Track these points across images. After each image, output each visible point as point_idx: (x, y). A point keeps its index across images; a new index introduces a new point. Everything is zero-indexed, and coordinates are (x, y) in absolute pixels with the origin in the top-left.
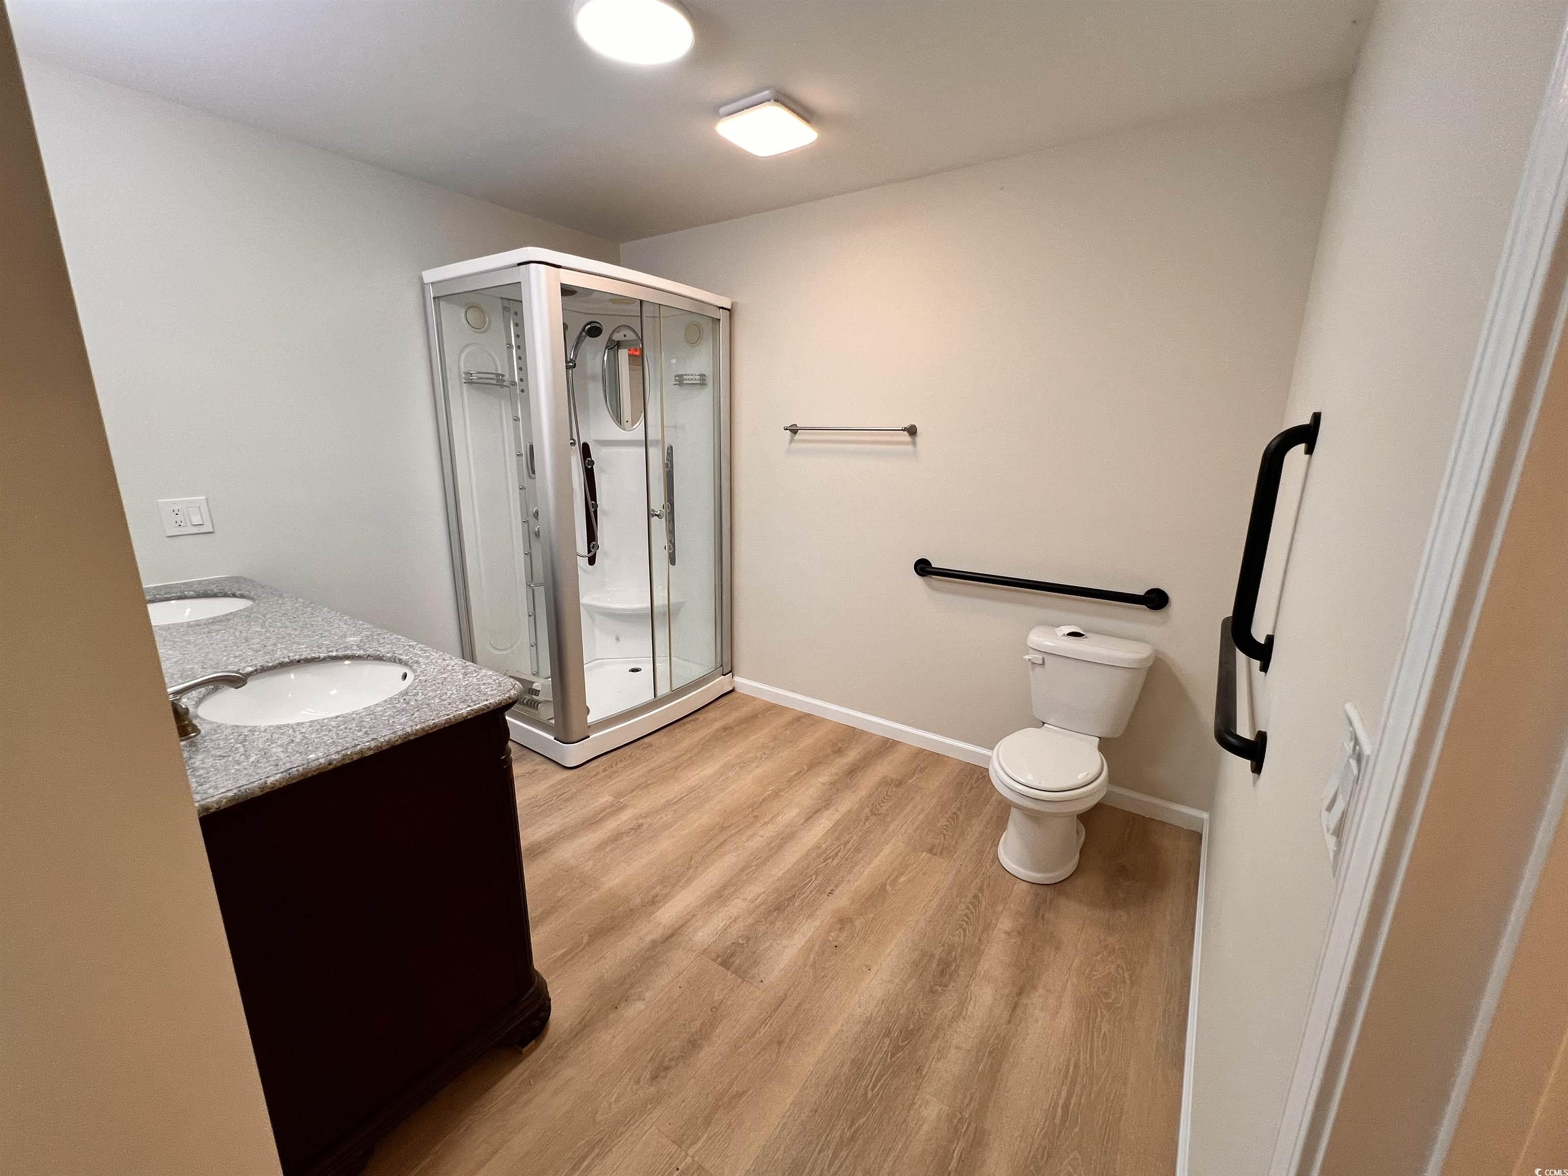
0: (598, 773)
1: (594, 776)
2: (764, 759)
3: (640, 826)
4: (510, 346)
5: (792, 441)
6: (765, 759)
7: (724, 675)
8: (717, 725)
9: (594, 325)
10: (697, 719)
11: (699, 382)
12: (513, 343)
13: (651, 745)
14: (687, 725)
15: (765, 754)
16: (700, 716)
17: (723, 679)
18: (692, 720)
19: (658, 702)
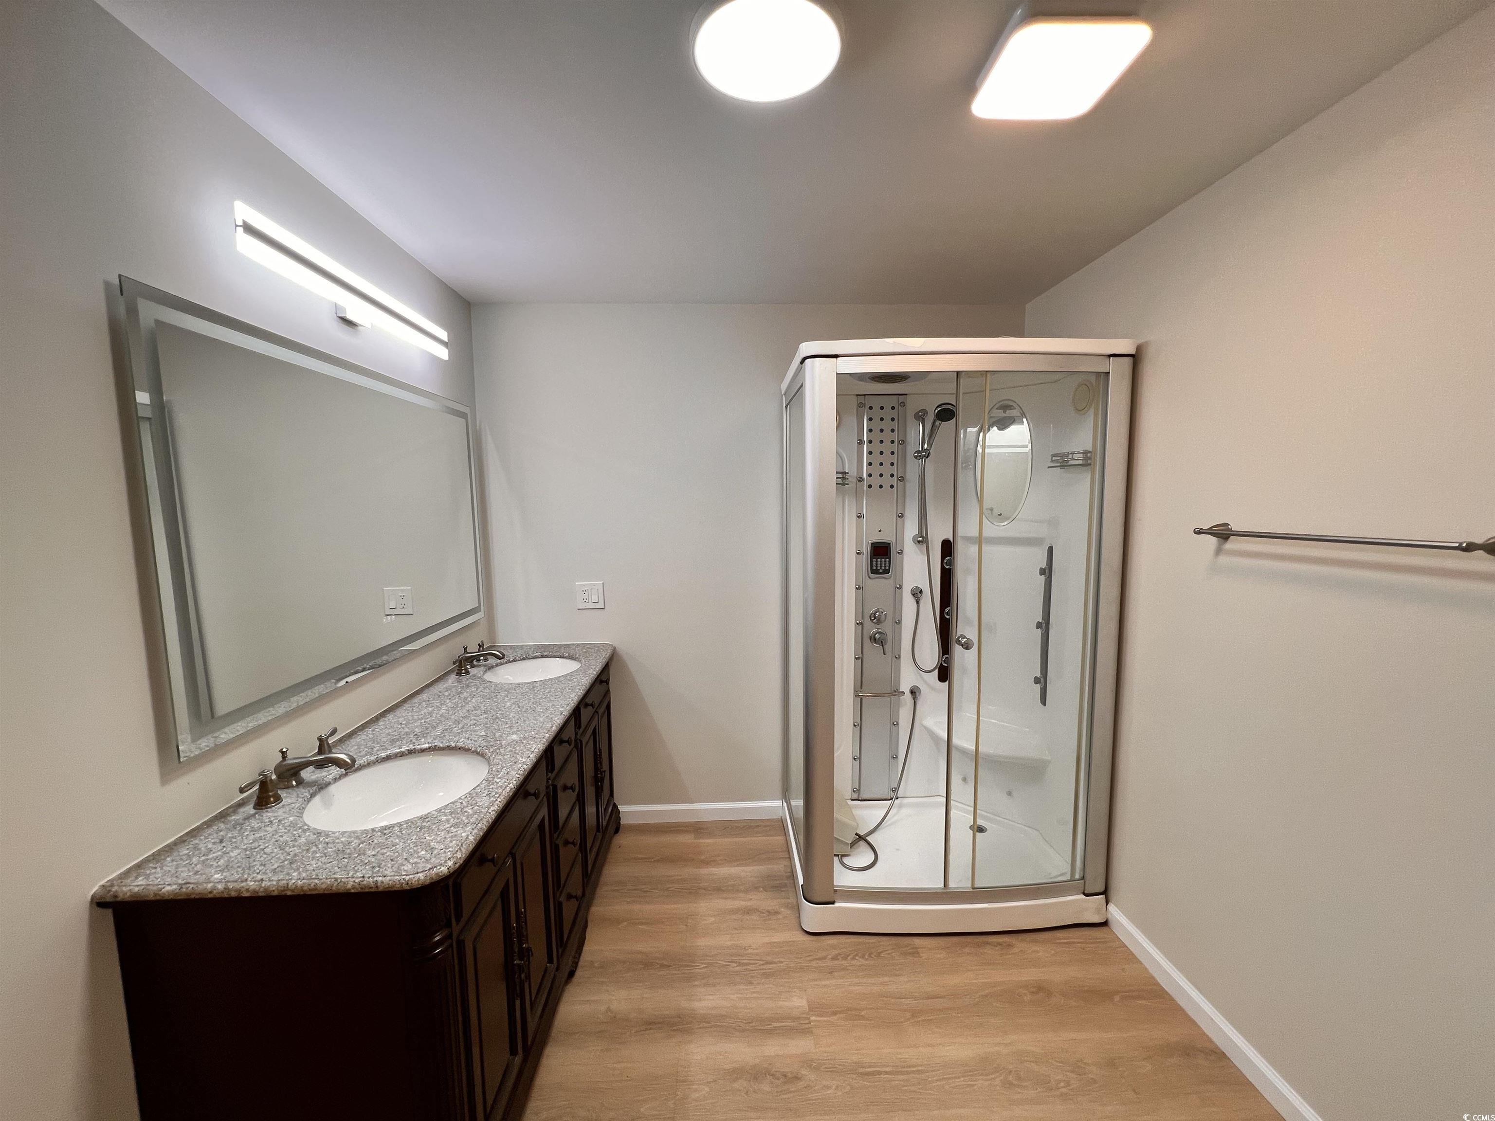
0: (825, 958)
1: (819, 959)
2: (1058, 1093)
3: (797, 1078)
4: (861, 442)
5: (1219, 551)
6: (1062, 1094)
7: (1087, 895)
8: (1030, 975)
9: (944, 407)
10: (1010, 946)
11: (1081, 462)
12: (865, 439)
13: (915, 953)
14: (988, 950)
15: (1068, 1084)
16: (1019, 944)
17: (1082, 900)
18: (1000, 944)
19: (945, 895)
